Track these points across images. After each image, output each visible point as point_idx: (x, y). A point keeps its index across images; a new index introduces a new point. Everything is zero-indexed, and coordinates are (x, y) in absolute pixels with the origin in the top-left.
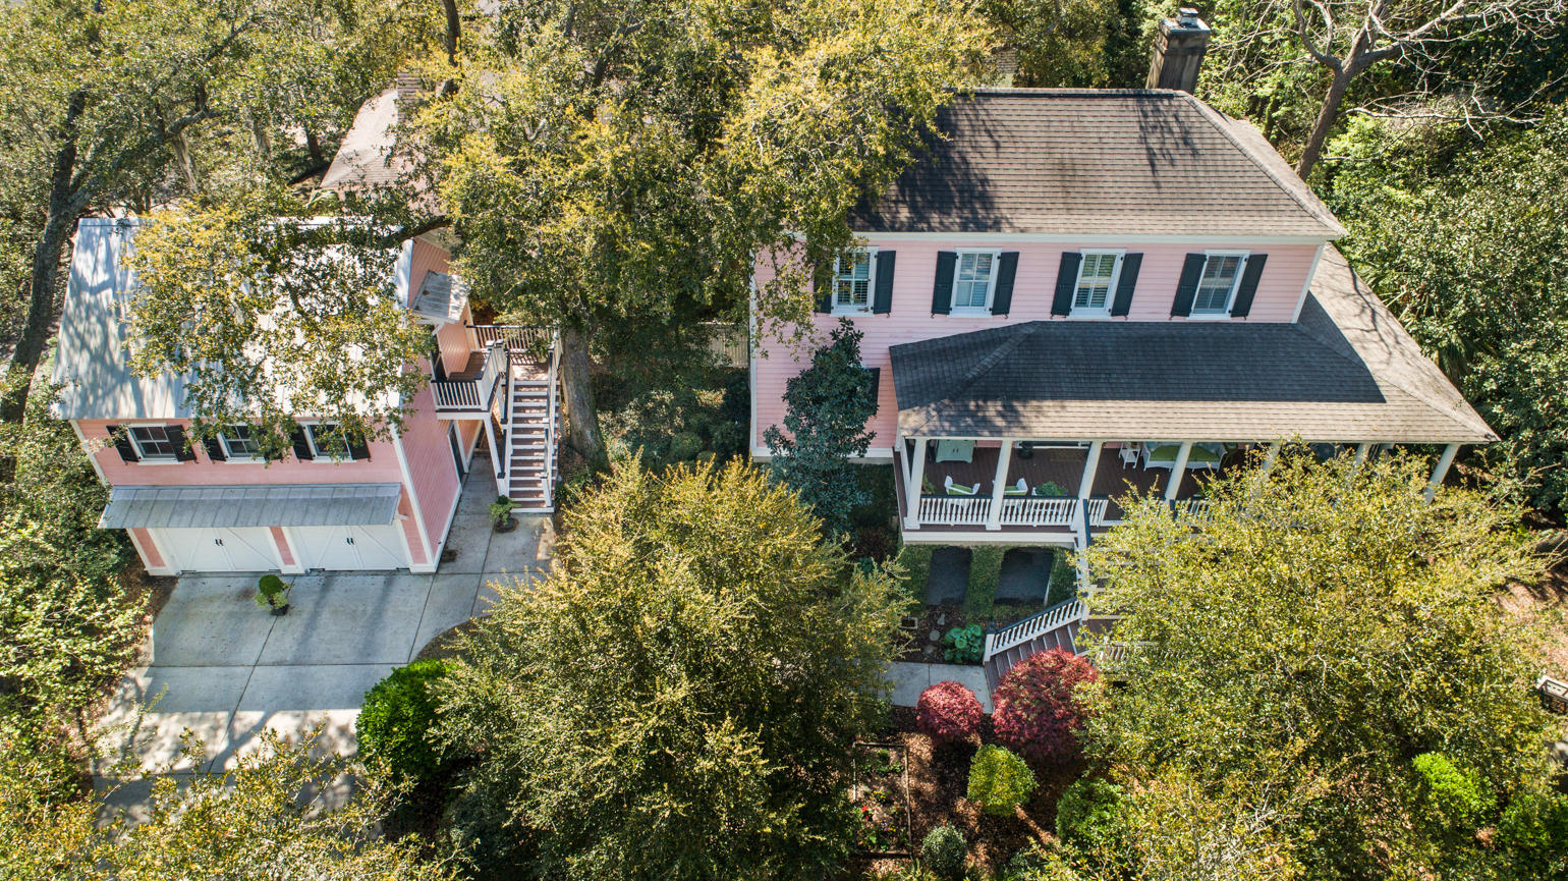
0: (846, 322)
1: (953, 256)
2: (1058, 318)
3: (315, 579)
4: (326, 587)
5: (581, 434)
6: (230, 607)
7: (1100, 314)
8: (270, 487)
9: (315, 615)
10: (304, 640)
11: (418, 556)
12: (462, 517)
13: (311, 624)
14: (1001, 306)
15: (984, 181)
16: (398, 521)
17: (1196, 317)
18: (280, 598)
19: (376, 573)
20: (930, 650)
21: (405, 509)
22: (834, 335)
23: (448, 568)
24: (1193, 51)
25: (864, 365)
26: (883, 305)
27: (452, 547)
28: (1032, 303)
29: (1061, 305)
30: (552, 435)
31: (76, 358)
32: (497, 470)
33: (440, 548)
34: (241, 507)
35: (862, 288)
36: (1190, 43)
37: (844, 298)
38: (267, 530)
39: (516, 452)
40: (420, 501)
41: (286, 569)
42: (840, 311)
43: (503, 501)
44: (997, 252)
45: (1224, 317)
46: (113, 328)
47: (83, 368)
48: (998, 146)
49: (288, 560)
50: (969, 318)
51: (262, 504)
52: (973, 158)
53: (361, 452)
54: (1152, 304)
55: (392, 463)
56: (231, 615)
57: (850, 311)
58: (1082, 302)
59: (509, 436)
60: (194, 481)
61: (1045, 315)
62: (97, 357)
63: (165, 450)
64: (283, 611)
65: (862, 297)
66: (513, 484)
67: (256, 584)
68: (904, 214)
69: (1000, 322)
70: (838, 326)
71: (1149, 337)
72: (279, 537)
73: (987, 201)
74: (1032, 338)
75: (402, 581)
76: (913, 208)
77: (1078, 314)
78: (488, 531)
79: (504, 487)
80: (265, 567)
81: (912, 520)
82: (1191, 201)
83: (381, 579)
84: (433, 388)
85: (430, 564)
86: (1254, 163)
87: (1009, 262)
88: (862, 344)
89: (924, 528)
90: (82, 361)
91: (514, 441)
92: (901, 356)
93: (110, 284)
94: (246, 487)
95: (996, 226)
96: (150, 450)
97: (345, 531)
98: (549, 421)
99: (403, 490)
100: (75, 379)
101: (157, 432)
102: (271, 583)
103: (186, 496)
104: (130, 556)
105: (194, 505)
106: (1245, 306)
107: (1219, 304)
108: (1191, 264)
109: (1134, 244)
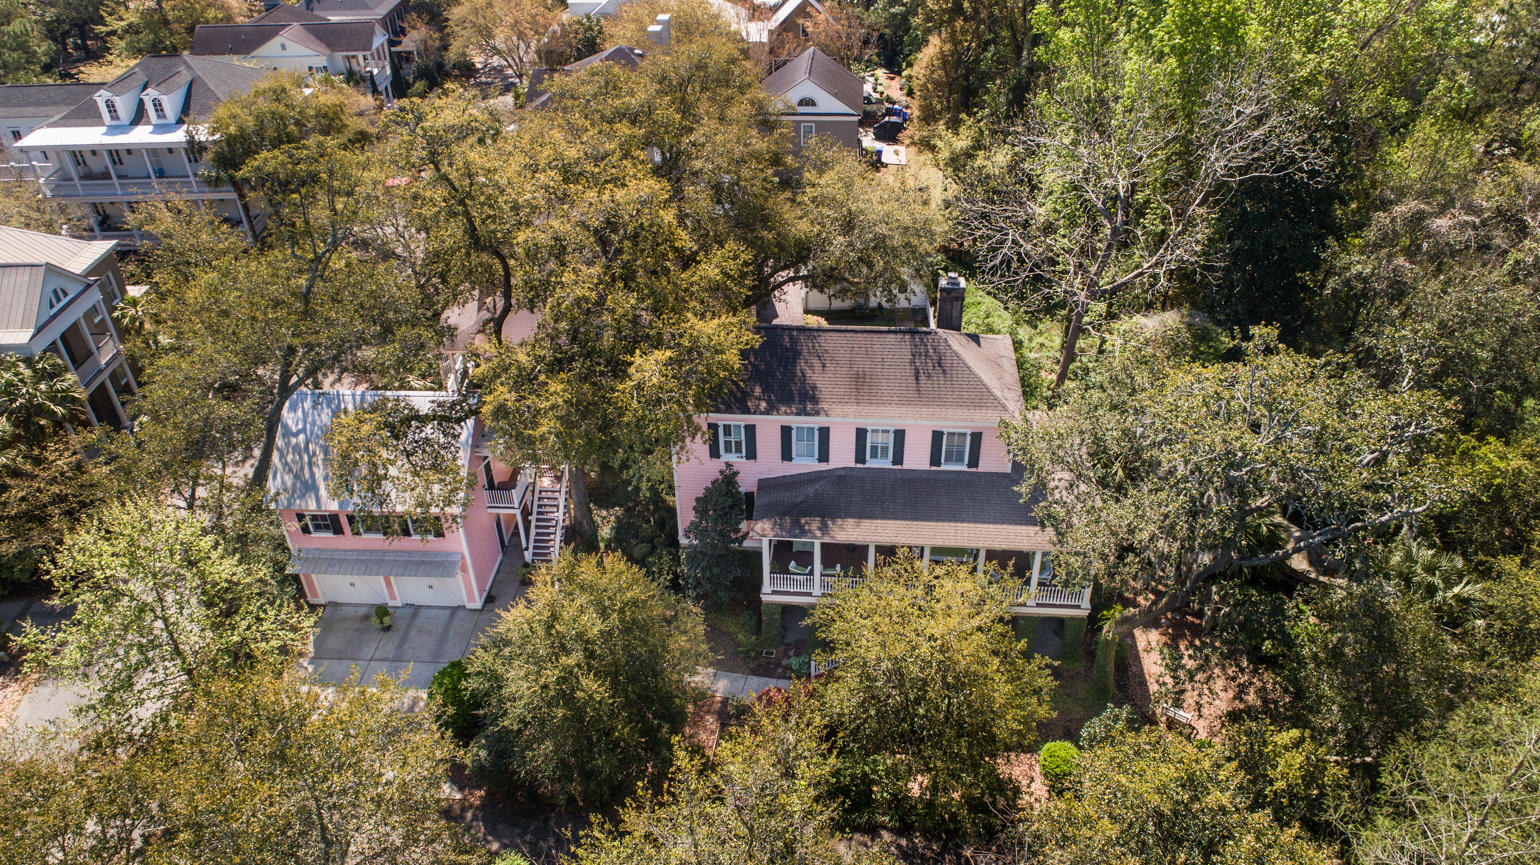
0: (729, 465)
1: (790, 428)
2: (859, 466)
3: (408, 610)
4: (414, 616)
5: (580, 523)
6: (357, 625)
7: (886, 463)
8: (385, 552)
9: (407, 632)
10: (400, 647)
11: (471, 599)
12: (501, 575)
13: (404, 639)
14: (824, 456)
15: (814, 388)
16: (460, 577)
17: (944, 467)
18: (387, 620)
19: (445, 608)
20: (780, 671)
21: (464, 569)
22: (721, 472)
23: (490, 606)
24: (957, 299)
25: (742, 490)
26: (752, 454)
27: (493, 593)
28: (842, 455)
29: (860, 457)
30: (561, 524)
31: (286, 477)
32: (524, 545)
33: (485, 594)
34: (369, 563)
35: (738, 444)
36: (954, 295)
37: (728, 450)
38: (382, 578)
39: (538, 534)
40: (473, 564)
41: (392, 603)
42: (726, 457)
43: (526, 565)
44: (817, 427)
45: (964, 468)
46: (306, 458)
47: (289, 483)
48: (824, 366)
49: (393, 597)
50: (805, 463)
51: (380, 562)
52: (809, 373)
53: (440, 534)
54: (917, 458)
55: (458, 542)
56: (357, 630)
57: (732, 458)
58: (874, 455)
59: (533, 524)
60: (341, 547)
61: (852, 464)
62: (296, 477)
63: (326, 528)
64: (388, 629)
65: (739, 450)
66: (534, 554)
67: (373, 612)
68: (763, 405)
69: (823, 467)
70: (724, 467)
71: (915, 479)
72: (389, 584)
73: (815, 400)
74: (841, 477)
75: (461, 614)
76: (769, 402)
77: (871, 463)
78: (517, 584)
79: (528, 556)
80: (378, 601)
81: (766, 588)
82: (937, 400)
83: (448, 612)
84: (486, 494)
85: (478, 605)
86: (976, 376)
87: (824, 433)
88: (738, 479)
89: (774, 593)
90: (289, 479)
91: (537, 527)
92: (765, 484)
93: (304, 430)
94: (372, 552)
95: (817, 413)
96: (318, 528)
97: (427, 581)
98: (560, 515)
99: (463, 558)
100: (285, 490)
101: (323, 517)
102: (382, 611)
103: (337, 556)
104: (300, 590)
105: (341, 561)
106: (974, 461)
107: (960, 460)
108: (937, 436)
109: (899, 424)
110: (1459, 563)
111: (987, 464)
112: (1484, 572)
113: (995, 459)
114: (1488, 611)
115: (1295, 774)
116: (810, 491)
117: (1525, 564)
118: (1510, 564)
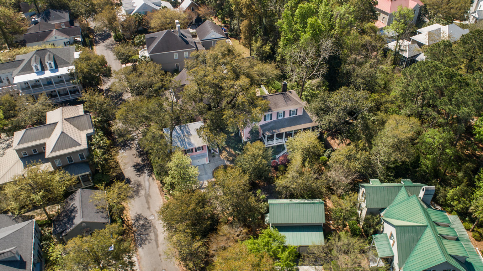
1: (265, 115)
7: (282, 118)
11: (206, 162)
14: (271, 119)
16: (204, 158)
17: (292, 116)
23: (210, 162)
27: (210, 160)
28: (274, 118)
33: (208, 160)
36: (285, 85)
43: (213, 153)
45: (295, 115)
50: (268, 121)
54: (287, 116)
61: (276, 119)
69: (271, 121)
71: (287, 119)
74: (275, 122)
75: (207, 165)
77: (279, 118)
79: (213, 151)
82: (290, 105)
86: (295, 99)
87: (271, 114)
89: (267, 145)
92: (261, 126)
106: (296, 114)
107: (294, 114)
108: (290, 111)
109: (284, 110)
110: (372, 114)
111: (298, 114)
112: (376, 115)
113: (300, 113)
114: (378, 120)
115: (362, 146)
116: (271, 125)
117: (381, 112)
118: (379, 112)
